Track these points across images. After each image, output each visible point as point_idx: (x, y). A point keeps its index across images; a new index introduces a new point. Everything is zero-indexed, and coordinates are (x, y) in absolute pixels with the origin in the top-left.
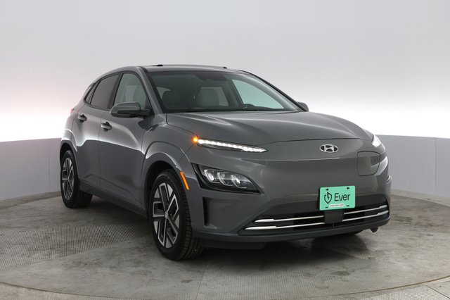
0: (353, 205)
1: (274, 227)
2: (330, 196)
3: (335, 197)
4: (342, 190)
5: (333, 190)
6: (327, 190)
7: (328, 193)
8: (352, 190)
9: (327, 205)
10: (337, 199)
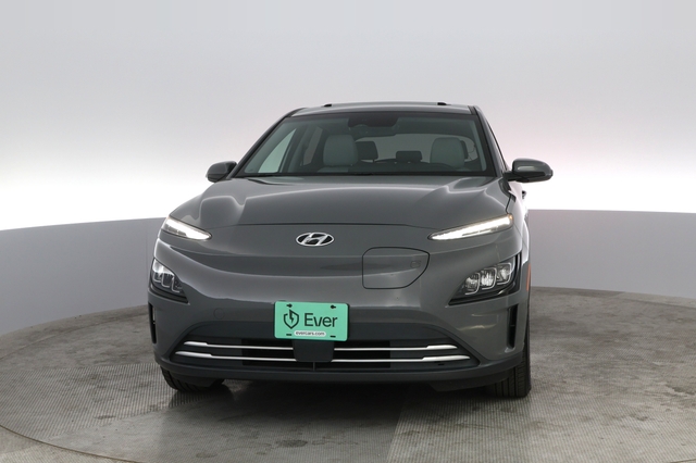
0: (343, 337)
1: (209, 356)
2: (294, 316)
3: (306, 319)
4: (320, 309)
5: (301, 307)
6: (290, 306)
7: (291, 312)
8: (341, 311)
9: (289, 331)
10: (308, 322)
